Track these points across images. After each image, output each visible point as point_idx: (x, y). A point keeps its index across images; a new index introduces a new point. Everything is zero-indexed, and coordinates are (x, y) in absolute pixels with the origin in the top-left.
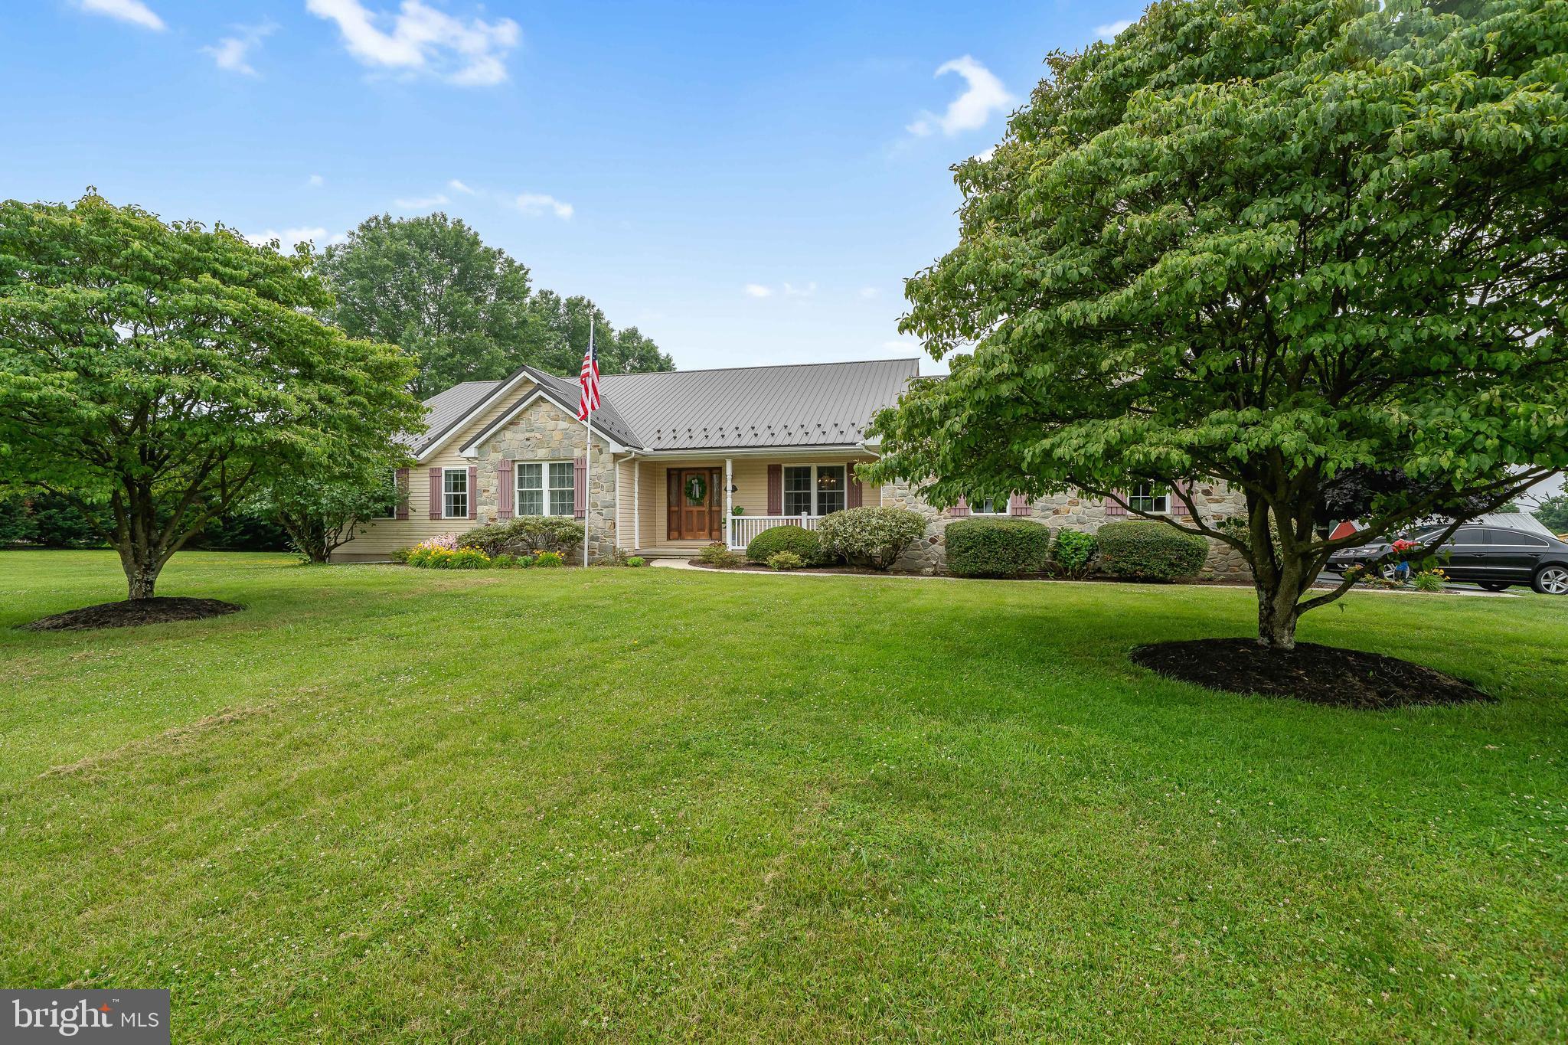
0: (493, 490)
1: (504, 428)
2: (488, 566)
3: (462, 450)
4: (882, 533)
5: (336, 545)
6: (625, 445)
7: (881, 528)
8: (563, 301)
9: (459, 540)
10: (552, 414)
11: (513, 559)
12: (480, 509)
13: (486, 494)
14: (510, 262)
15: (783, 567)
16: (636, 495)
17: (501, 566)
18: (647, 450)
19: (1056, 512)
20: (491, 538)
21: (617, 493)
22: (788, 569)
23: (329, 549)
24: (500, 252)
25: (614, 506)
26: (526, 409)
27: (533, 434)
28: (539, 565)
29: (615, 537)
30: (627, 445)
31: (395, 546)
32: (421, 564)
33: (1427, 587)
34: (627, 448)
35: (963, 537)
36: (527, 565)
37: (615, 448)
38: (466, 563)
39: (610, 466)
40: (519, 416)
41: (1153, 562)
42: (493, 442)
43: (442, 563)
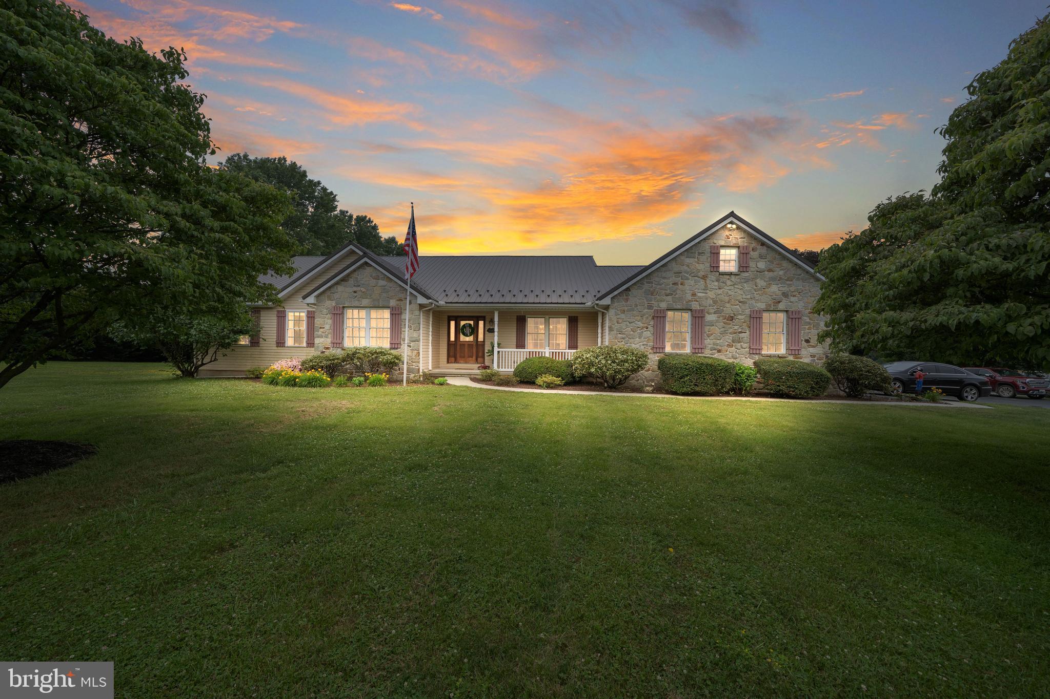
0: (327, 327)
1: (337, 283)
2: (328, 385)
3: (304, 298)
4: (626, 364)
5: (203, 364)
6: (428, 298)
7: (626, 361)
8: (355, 217)
9: (303, 363)
10: (374, 275)
11: (350, 379)
12: (317, 341)
13: (321, 330)
14: (324, 189)
15: (549, 386)
16: (430, 333)
17: (340, 385)
18: (442, 303)
19: (719, 351)
20: (329, 363)
21: (421, 331)
22: (552, 388)
23: (197, 368)
24: (319, 183)
25: (418, 341)
26: (354, 271)
27: (359, 288)
28: (370, 384)
29: (419, 362)
30: (430, 298)
31: (248, 366)
32: (273, 382)
33: (934, 400)
34: (430, 301)
35: (681, 368)
36: (360, 384)
37: (421, 300)
38: (311, 383)
39: (417, 313)
40: (348, 275)
41: (801, 386)
42: (328, 293)
43: (291, 382)
